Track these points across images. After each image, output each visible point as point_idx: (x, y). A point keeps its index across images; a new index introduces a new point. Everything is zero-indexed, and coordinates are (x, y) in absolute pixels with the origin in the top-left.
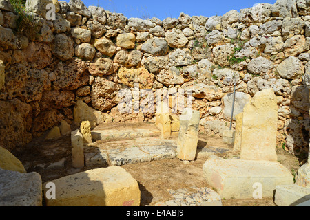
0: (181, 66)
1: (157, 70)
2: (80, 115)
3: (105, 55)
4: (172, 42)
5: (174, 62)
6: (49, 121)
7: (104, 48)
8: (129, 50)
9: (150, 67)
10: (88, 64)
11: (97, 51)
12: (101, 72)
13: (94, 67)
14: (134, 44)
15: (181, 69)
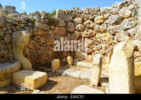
0: (127, 29)
1: (113, 33)
2: (77, 55)
3: (89, 28)
4: (122, 16)
5: (122, 27)
6: (64, 55)
7: (88, 25)
8: (101, 24)
9: (111, 32)
10: (81, 33)
11: (85, 27)
12: (86, 36)
13: (84, 34)
14: (103, 21)
15: (126, 31)
